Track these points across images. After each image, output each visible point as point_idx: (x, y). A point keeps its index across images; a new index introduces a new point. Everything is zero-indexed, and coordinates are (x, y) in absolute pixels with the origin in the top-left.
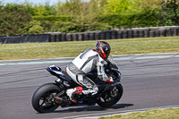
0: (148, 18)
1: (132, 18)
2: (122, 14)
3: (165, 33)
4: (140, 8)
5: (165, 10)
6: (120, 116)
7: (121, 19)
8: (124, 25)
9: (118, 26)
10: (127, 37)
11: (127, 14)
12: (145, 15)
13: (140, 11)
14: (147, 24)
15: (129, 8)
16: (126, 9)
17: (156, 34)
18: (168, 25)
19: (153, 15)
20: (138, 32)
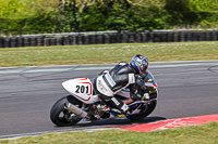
0: (41, 22)
1: (22, 22)
2: (10, 17)
3: (63, 42)
4: (32, 10)
5: (62, 13)
6: (7, 142)
7: (9, 24)
8: (12, 30)
9: (6, 33)
10: (16, 46)
11: (17, 17)
12: (38, 19)
13: (32, 14)
14: (40, 30)
15: (19, 10)
16: (15, 11)
17: (51, 43)
18: (66, 31)
19: (48, 19)
20: (30, 40)
